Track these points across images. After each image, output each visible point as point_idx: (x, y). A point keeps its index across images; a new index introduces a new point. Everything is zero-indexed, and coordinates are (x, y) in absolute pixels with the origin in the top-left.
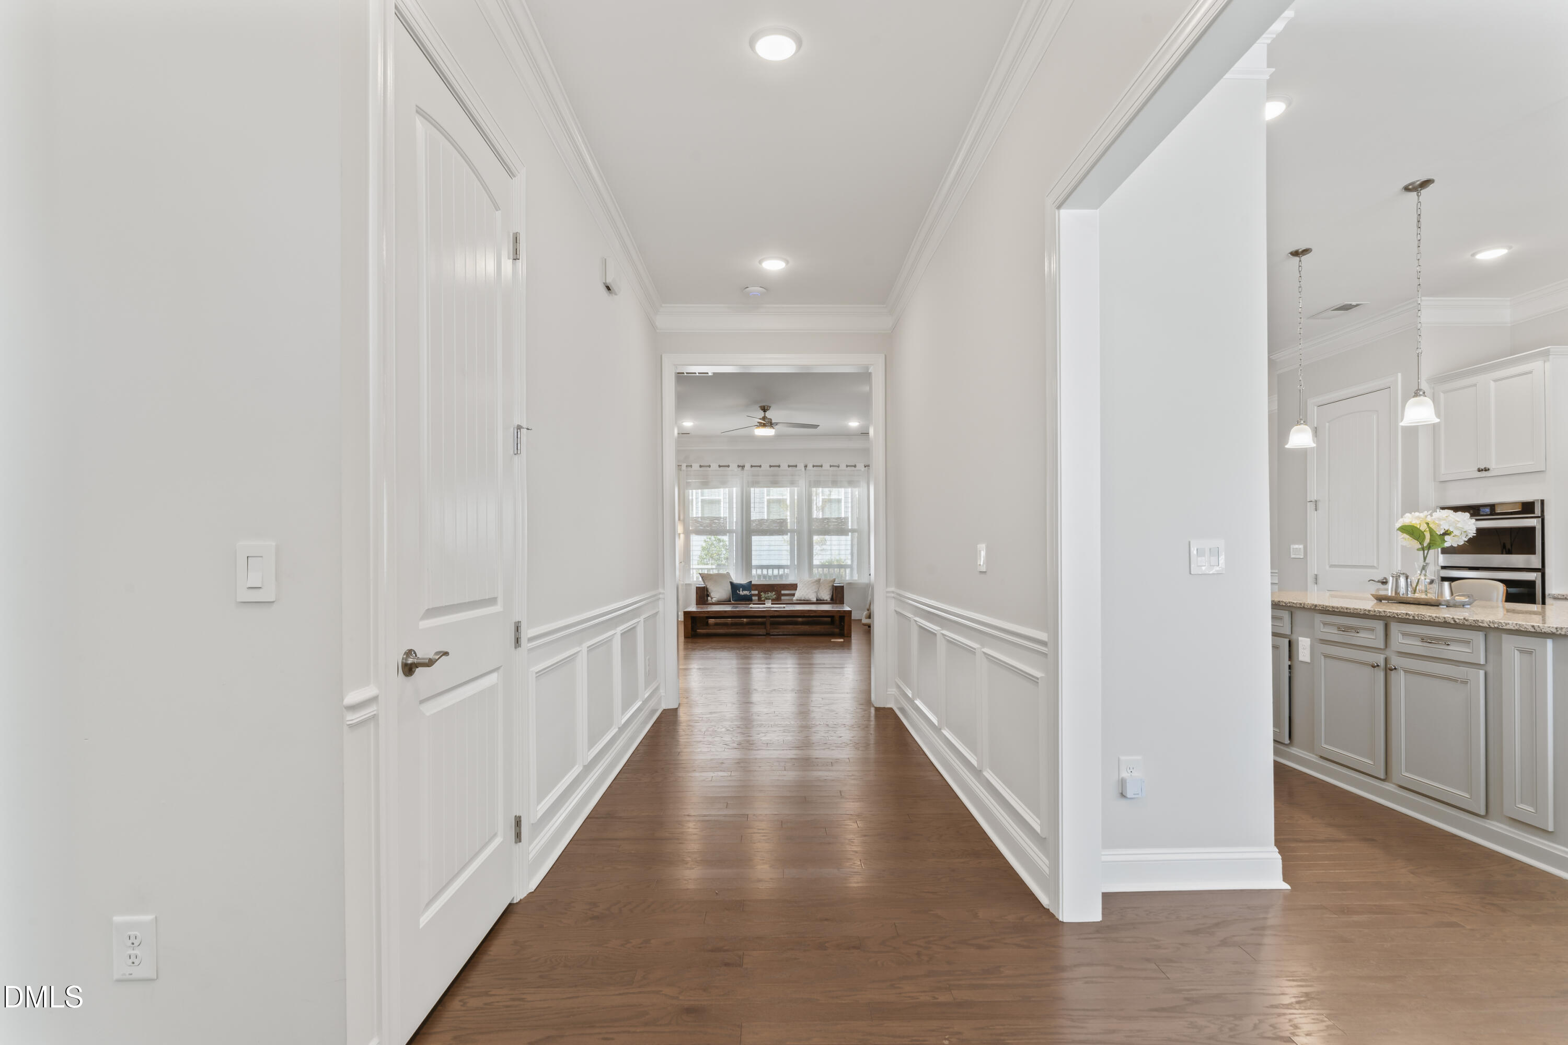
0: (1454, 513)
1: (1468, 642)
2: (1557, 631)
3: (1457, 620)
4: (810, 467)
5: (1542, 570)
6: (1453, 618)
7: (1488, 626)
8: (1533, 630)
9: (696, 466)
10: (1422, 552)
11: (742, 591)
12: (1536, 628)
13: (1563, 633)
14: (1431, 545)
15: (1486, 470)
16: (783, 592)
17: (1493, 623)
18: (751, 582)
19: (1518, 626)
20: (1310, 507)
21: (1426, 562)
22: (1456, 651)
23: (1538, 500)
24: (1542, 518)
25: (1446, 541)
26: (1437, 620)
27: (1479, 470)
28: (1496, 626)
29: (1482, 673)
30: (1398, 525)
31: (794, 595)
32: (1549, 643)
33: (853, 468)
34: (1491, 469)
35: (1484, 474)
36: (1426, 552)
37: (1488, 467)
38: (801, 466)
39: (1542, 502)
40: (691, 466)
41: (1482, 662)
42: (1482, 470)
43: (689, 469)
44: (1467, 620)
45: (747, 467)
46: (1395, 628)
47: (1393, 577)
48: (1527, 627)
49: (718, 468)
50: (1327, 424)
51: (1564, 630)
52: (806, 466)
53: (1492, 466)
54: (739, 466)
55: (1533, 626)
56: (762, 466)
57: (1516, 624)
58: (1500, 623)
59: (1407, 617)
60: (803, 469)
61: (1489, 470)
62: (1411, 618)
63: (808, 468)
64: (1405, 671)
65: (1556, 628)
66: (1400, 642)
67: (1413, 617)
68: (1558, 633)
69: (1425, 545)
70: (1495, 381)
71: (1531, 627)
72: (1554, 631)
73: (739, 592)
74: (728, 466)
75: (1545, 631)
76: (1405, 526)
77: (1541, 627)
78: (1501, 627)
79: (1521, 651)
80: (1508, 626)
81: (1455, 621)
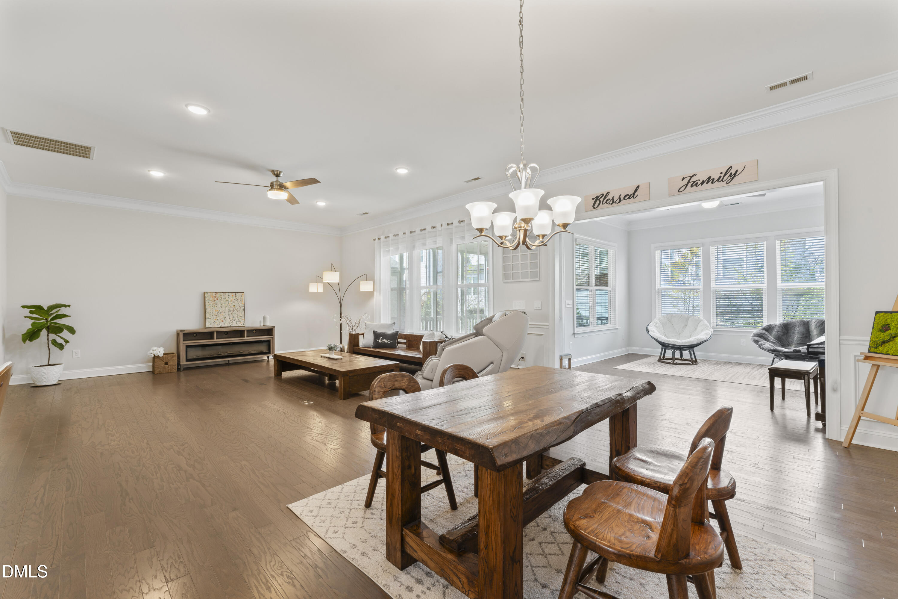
11: (382, 339)
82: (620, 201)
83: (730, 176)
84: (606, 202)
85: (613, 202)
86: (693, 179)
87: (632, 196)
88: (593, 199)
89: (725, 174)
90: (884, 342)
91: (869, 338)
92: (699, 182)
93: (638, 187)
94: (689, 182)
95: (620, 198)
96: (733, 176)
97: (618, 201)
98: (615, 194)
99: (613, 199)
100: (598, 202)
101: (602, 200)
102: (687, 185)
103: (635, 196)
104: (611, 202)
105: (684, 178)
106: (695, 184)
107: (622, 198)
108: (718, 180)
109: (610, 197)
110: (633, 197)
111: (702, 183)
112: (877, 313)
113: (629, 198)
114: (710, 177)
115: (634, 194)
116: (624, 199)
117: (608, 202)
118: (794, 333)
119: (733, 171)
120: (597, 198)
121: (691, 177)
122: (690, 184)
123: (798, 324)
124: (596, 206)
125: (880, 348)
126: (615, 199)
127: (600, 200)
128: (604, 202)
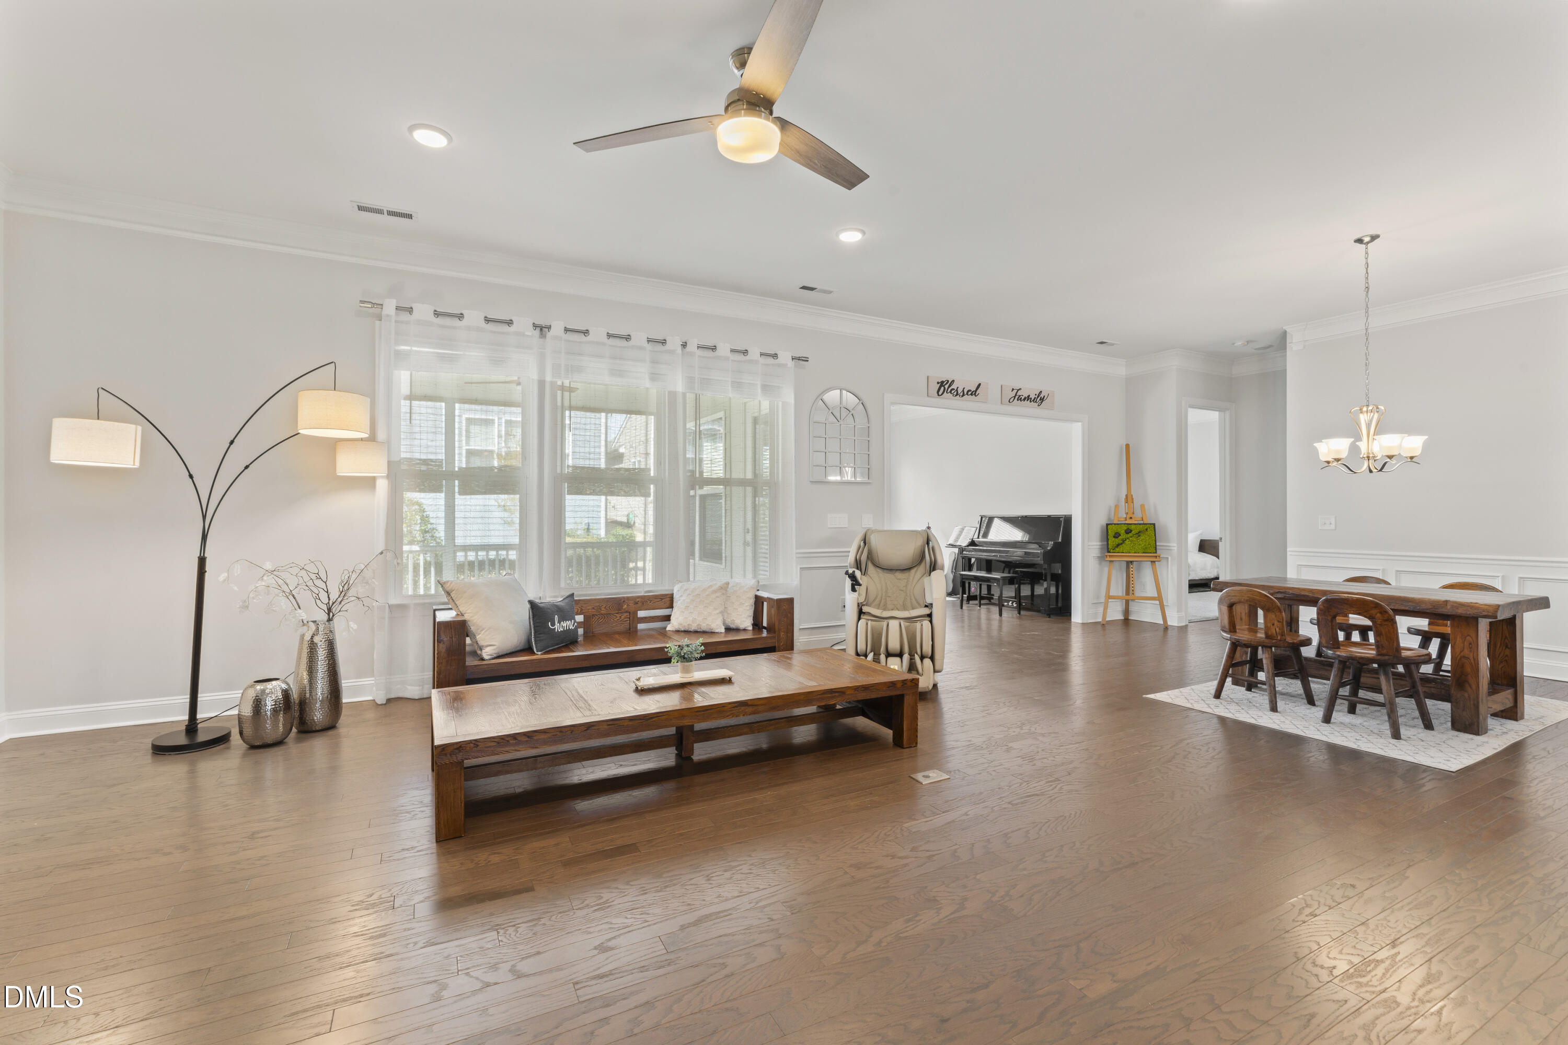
4: (692, 347)
9: (423, 311)
11: (559, 622)
16: (641, 614)
18: (572, 595)
31: (667, 618)
33: (773, 360)
38: (674, 343)
40: (410, 310)
43: (405, 316)
45: (557, 329)
49: (482, 323)
52: (684, 345)
54: (535, 326)
56: (590, 332)
60: (679, 349)
63: (688, 348)
73: (553, 624)
74: (510, 323)
82: (963, 395)
83: (1040, 400)
84: (951, 392)
85: (957, 394)
86: (1019, 394)
87: (974, 393)
88: (938, 383)
89: (1038, 397)
92: (1023, 398)
93: (980, 385)
94: (1016, 395)
95: (963, 391)
96: (1042, 400)
97: (961, 394)
98: (960, 383)
99: (957, 390)
100: (942, 389)
101: (946, 387)
102: (1015, 397)
103: (977, 394)
104: (955, 393)
105: (1013, 390)
106: (1020, 399)
107: (965, 392)
108: (1033, 400)
109: (954, 386)
110: (975, 395)
111: (1024, 400)
113: (971, 394)
114: (1029, 396)
115: (976, 391)
116: (967, 394)
117: (953, 392)
119: (1042, 396)
120: (942, 384)
121: (1018, 390)
124: (940, 393)
126: (960, 391)
127: (945, 387)
128: (949, 391)
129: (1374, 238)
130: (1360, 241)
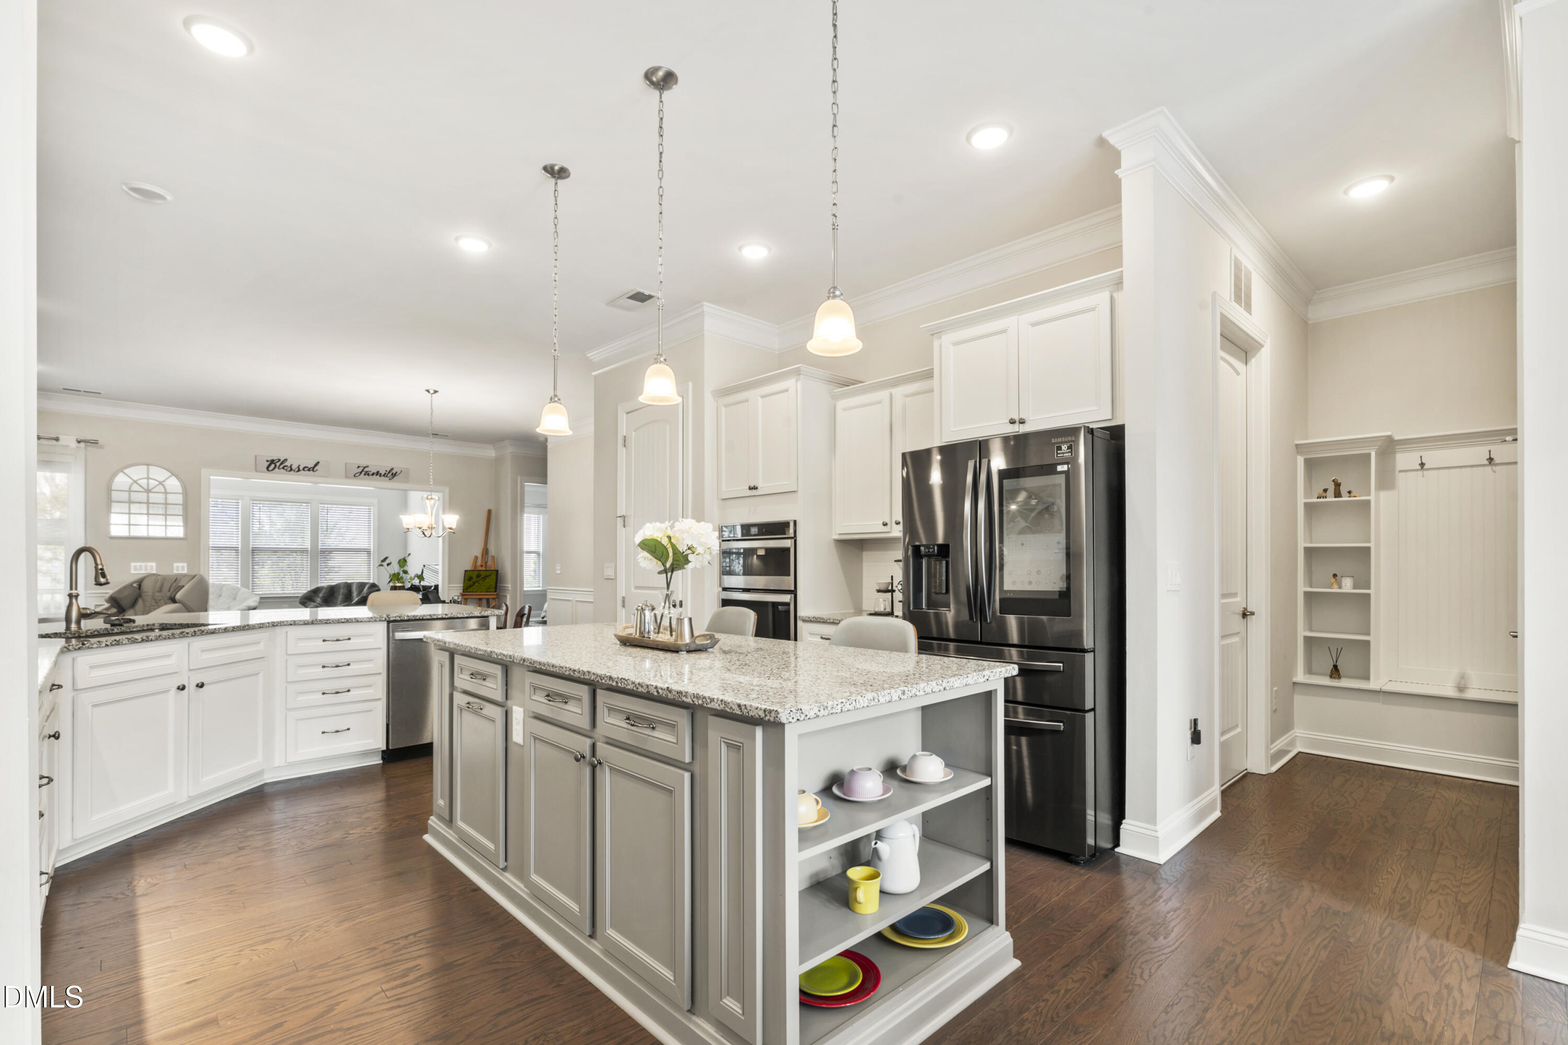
0: (697, 523)
1: (673, 726)
2: (766, 716)
3: (660, 691)
5: (794, 592)
6: (656, 687)
7: (692, 702)
8: (739, 712)
10: (665, 575)
12: (743, 708)
13: (772, 719)
14: (674, 566)
15: (755, 488)
17: (697, 698)
19: (724, 706)
20: (620, 521)
21: (671, 588)
22: (661, 740)
23: (791, 520)
24: (794, 538)
25: (690, 562)
26: (640, 689)
27: (750, 488)
28: (700, 702)
29: (687, 776)
30: (638, 539)
32: (759, 732)
33: (54, 442)
34: (759, 487)
35: (754, 492)
36: (669, 574)
37: (756, 485)
39: (795, 522)
41: (687, 759)
42: (752, 489)
44: (670, 692)
46: (603, 697)
47: (637, 609)
48: (733, 707)
50: (634, 433)
51: (773, 714)
53: (759, 485)
55: (739, 706)
57: (722, 701)
58: (705, 698)
59: (611, 682)
61: (757, 488)
62: (614, 684)
64: (611, 769)
65: (765, 711)
66: (605, 721)
67: (617, 682)
68: (767, 718)
69: (668, 565)
70: (763, 397)
71: (737, 707)
72: (762, 714)
75: (753, 714)
76: (645, 540)
77: (749, 708)
78: (705, 705)
79: (729, 745)
80: (713, 703)
81: (658, 692)
82: (299, 470)
83: (392, 474)
84: (283, 468)
85: (291, 470)
86: (366, 469)
87: (313, 469)
88: (267, 461)
89: (389, 473)
90: (471, 586)
91: (462, 585)
92: (371, 473)
93: (318, 463)
94: (362, 471)
95: (299, 467)
96: (394, 475)
97: (297, 470)
98: (293, 462)
99: (291, 467)
100: (273, 466)
101: (278, 464)
102: (361, 473)
103: (315, 470)
104: (289, 469)
105: (359, 467)
106: (367, 474)
107: (301, 468)
108: (384, 475)
109: (288, 464)
110: (313, 471)
111: (373, 474)
112: (466, 571)
113: (309, 470)
114: (378, 472)
115: (314, 468)
116: (304, 469)
117: (286, 468)
118: (339, 595)
119: (394, 472)
120: (272, 462)
121: (365, 468)
122: (363, 473)
123: (342, 586)
124: (271, 468)
125: (469, 590)
126: (293, 468)
127: (274, 465)
128: (281, 466)
129: (436, 392)
130: (428, 391)
